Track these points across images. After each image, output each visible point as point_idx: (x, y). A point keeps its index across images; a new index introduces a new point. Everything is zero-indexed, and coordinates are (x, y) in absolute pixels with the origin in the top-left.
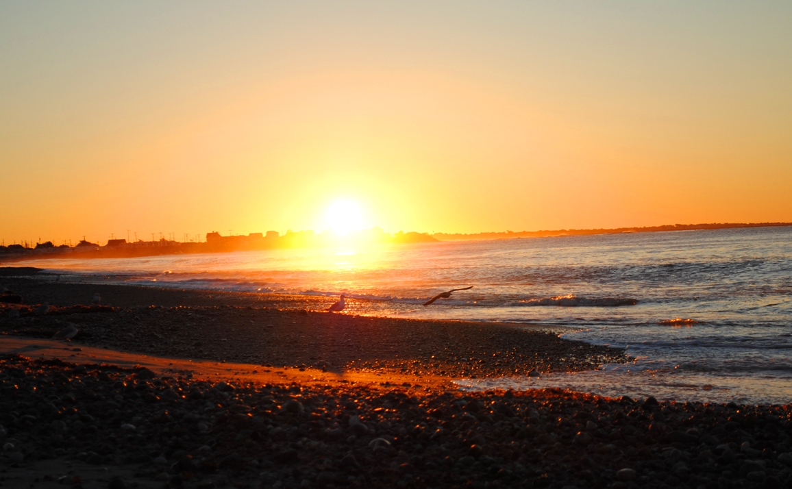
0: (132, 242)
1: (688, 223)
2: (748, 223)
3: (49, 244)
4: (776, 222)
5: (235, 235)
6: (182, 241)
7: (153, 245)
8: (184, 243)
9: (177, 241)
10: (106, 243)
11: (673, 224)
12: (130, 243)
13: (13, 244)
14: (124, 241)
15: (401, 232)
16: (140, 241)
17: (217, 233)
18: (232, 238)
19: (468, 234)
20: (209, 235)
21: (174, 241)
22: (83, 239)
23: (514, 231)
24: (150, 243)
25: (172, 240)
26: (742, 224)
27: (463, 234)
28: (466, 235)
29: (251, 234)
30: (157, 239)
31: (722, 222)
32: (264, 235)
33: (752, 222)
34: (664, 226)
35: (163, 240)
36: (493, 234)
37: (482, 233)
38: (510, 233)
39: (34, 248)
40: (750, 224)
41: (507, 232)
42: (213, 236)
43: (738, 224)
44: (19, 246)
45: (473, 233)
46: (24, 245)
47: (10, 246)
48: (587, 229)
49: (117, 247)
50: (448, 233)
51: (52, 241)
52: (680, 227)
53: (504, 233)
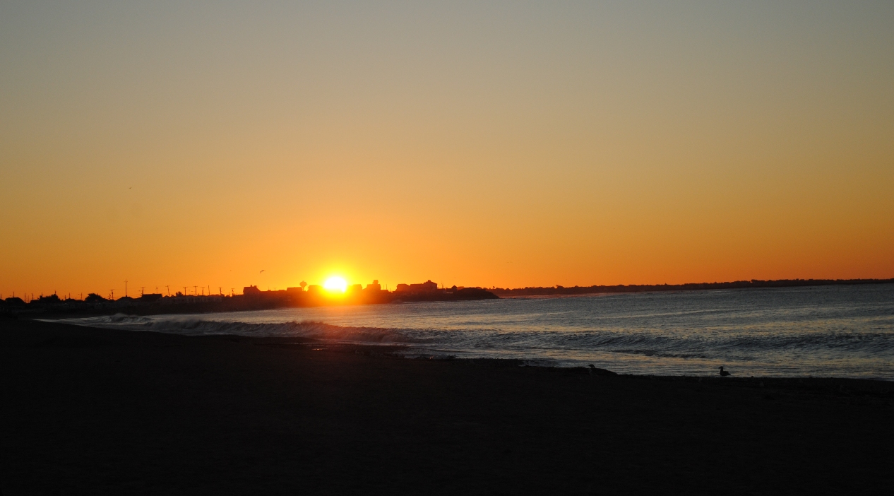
1: (766, 279)
2: (835, 279)
4: (868, 278)
5: (272, 290)
11: (749, 279)
17: (255, 287)
19: (511, 289)
20: (246, 289)
26: (828, 280)
28: (508, 289)
31: (806, 278)
32: (306, 289)
33: (840, 278)
34: (738, 282)
37: (526, 288)
40: (838, 280)
41: (556, 287)
43: (825, 280)
49: (152, 303)
52: (757, 285)
53: (553, 288)
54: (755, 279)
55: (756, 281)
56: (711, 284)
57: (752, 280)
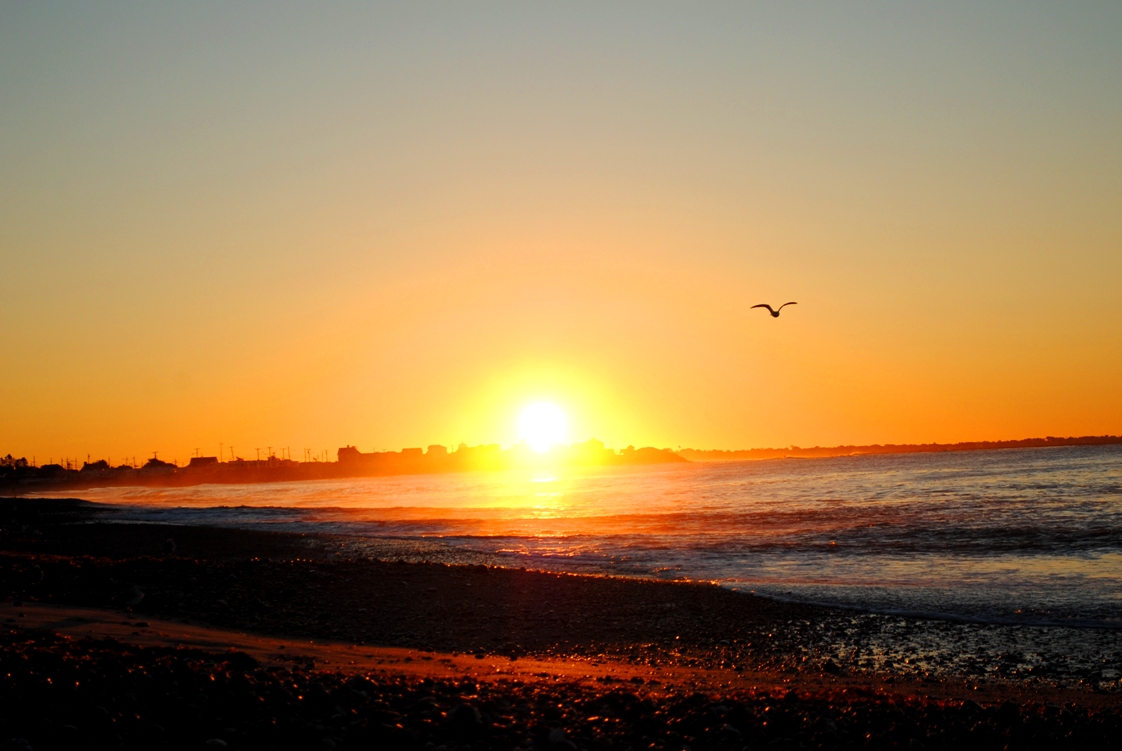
0: (226, 461)
1: (1066, 436)
3: (102, 464)
5: (381, 451)
6: (302, 460)
7: (258, 466)
8: (305, 463)
9: (293, 459)
10: (187, 463)
11: (1043, 436)
12: (223, 463)
13: (49, 463)
14: (214, 459)
15: (631, 448)
16: (239, 460)
17: (354, 448)
18: (376, 455)
19: (732, 450)
20: (342, 451)
21: (289, 461)
22: (153, 457)
23: (802, 447)
24: (254, 463)
25: (287, 458)
27: (725, 450)
28: (728, 451)
29: (404, 450)
30: (264, 458)
32: (425, 451)
34: (1029, 440)
35: (272, 459)
36: (770, 451)
37: (753, 450)
38: (796, 449)
39: (79, 469)
41: (790, 449)
42: (347, 453)
44: (56, 468)
45: (740, 449)
46: (65, 466)
47: (45, 467)
48: (913, 443)
49: (204, 468)
50: (702, 449)
51: (106, 460)
52: (1053, 442)
53: (787, 449)
54: (1051, 436)
55: (1053, 438)
56: (994, 443)
57: (1048, 438)
